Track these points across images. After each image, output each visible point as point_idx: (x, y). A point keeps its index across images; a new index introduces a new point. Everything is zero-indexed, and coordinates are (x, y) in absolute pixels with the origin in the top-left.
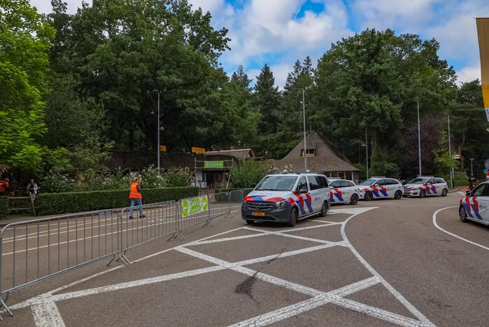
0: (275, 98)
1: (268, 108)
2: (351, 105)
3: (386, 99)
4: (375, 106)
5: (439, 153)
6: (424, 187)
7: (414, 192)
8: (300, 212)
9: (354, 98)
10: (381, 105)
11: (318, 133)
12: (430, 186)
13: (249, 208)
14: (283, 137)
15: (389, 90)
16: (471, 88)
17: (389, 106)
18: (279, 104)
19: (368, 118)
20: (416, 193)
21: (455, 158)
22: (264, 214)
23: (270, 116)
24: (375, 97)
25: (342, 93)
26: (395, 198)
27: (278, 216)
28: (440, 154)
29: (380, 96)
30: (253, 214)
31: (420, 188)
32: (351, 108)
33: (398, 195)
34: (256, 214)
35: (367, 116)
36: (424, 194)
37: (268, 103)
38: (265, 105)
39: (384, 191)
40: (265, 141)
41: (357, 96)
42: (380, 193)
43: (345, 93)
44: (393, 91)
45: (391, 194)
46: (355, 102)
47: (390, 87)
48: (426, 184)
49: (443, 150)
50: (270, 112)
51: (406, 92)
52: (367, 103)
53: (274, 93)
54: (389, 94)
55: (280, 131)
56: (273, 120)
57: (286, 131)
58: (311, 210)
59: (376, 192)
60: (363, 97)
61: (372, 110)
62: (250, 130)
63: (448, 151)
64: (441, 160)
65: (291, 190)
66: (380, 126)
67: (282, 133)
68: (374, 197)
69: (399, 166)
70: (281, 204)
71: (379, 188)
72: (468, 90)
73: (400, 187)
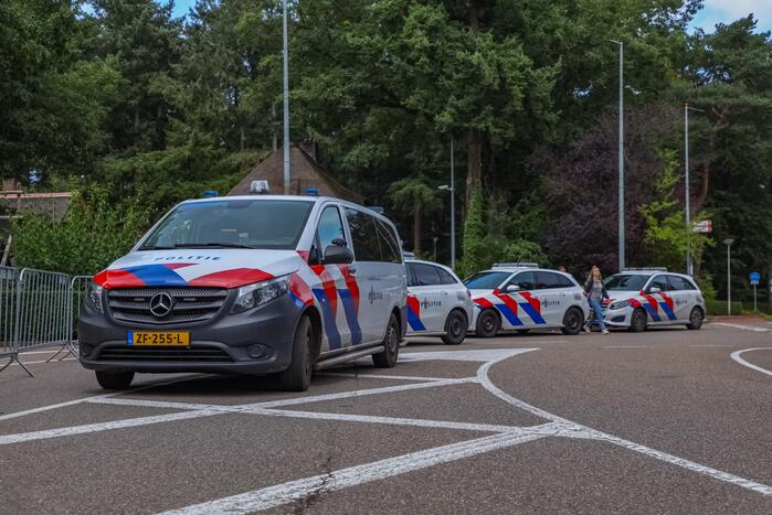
0: (164, 38)
1: (140, 70)
2: (411, 62)
3: (514, 47)
4: (485, 66)
5: (656, 215)
6: (642, 300)
7: (615, 312)
8: (325, 337)
9: (420, 40)
10: (499, 66)
11: (303, 152)
12: (658, 297)
13: (117, 316)
14: (187, 163)
15: (521, 24)
16: (734, 40)
17: (522, 69)
18: (176, 58)
19: (461, 103)
20: (621, 318)
21: (696, 229)
22: (184, 338)
23: (146, 97)
24: (484, 40)
25: (385, 22)
26: (565, 331)
27: (246, 346)
28: (660, 216)
29: (497, 39)
30: (135, 339)
31: (633, 302)
32: (411, 69)
33: (574, 322)
34: (150, 339)
35: (459, 97)
36: (643, 319)
37: (141, 50)
38: (129, 57)
39: (533, 308)
40: (125, 174)
41: (432, 31)
42: (522, 314)
43: (393, 23)
44: (534, 28)
45: (553, 316)
46: (423, 50)
47: (525, 15)
48: (648, 292)
49: (666, 205)
50: (146, 83)
51: (568, 33)
52: (460, 55)
53: (160, 22)
54: (522, 36)
55: (180, 144)
56: (154, 108)
57: (197, 143)
58: (356, 337)
59: (510, 308)
60: (449, 39)
61: (474, 76)
62: (79, 120)
63: (680, 207)
64: (663, 234)
65: (292, 247)
66: (493, 129)
67: (186, 152)
68: (507, 324)
69: (546, 250)
70: (257, 295)
71: (519, 298)
72: (725, 46)
73: (577, 297)
